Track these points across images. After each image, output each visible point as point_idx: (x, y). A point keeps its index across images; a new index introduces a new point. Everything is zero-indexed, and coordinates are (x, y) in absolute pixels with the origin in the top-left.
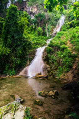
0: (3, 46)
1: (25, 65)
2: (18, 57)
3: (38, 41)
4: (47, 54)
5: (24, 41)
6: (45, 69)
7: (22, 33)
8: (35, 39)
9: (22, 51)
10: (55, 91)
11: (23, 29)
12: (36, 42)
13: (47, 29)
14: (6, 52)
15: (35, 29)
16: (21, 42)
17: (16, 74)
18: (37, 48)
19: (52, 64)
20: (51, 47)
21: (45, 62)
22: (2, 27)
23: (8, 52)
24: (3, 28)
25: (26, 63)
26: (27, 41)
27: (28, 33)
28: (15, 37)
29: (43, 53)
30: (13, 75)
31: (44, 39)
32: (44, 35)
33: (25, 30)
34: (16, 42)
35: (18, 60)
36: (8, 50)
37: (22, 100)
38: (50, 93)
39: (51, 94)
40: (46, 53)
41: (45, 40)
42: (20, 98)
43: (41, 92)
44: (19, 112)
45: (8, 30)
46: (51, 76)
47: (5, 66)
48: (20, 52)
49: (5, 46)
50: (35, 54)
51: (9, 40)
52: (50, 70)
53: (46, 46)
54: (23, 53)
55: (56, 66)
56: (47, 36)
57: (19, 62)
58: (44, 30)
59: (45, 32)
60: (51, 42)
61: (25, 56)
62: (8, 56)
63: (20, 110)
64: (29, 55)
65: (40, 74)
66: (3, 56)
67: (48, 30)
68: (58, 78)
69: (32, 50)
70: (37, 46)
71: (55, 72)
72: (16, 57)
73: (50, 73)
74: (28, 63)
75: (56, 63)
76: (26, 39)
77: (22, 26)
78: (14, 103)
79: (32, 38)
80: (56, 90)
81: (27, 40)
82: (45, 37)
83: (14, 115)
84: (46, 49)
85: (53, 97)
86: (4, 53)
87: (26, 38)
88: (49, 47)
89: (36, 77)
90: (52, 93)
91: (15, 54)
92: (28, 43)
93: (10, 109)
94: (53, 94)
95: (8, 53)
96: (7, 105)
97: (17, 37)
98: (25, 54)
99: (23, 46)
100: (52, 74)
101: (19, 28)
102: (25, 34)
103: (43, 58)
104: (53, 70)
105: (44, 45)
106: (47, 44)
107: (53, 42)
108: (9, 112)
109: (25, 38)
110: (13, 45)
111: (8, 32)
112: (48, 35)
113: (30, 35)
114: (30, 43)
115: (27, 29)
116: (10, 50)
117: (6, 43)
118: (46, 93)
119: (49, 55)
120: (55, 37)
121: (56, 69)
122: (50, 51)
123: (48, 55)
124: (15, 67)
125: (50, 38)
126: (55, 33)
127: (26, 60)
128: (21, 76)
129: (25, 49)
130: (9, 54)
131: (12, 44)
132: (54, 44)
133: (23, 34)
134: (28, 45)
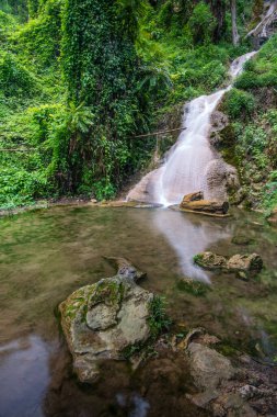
0: (69, 100)
1: (146, 167)
2: (121, 138)
3: (192, 71)
4: (230, 120)
5: (141, 75)
6: (217, 179)
7: (133, 38)
8: (183, 61)
9: (135, 114)
10: (252, 256)
11: (135, 23)
12: (184, 72)
13: (234, 10)
14: (80, 120)
15: (183, 17)
16: (129, 80)
17: (118, 197)
18: (191, 97)
19: (245, 162)
20: (245, 89)
21: (220, 155)
22: (59, 24)
23: (88, 122)
24: (63, 28)
25: (149, 157)
26: (150, 73)
27: (155, 36)
28: (107, 59)
29: (213, 116)
30: (108, 198)
31: (218, 58)
32: (219, 39)
33: (143, 27)
34: (112, 81)
35: (120, 147)
36: (87, 113)
37: (139, 274)
38: (232, 260)
39: (234, 266)
40: (226, 118)
41: (224, 63)
42: (132, 269)
43: (201, 257)
44: (133, 306)
45: (80, 33)
46: (241, 206)
47: (81, 168)
48: (128, 118)
49: (77, 99)
50: (179, 125)
51: (86, 77)
52: (237, 182)
53: (225, 87)
54: (139, 123)
55: (260, 168)
56: (231, 42)
57: (126, 155)
58: (219, 16)
59: (225, 25)
60: (249, 67)
61: (145, 132)
62: (89, 134)
63: (134, 299)
64: (161, 126)
65: (200, 197)
66: (74, 137)
67: (240, 11)
68: (267, 212)
69: (169, 109)
70: (191, 89)
71: (256, 191)
72: (114, 136)
73: (238, 196)
74: (156, 159)
75: (262, 158)
76: (148, 64)
77: (129, 9)
78: (116, 280)
79: (171, 56)
80: (255, 255)
81: (149, 68)
82: (222, 50)
83: (118, 311)
84: (223, 100)
85: (242, 274)
86: (75, 124)
87: (145, 59)
88: (239, 92)
89: (183, 206)
90: (241, 262)
91: (112, 125)
92: (153, 82)
93: (107, 295)
94: (245, 265)
95: (87, 126)
96: (96, 285)
97: (114, 60)
98: (145, 126)
99: (136, 94)
100: (244, 197)
101: (119, 20)
102: (143, 45)
103: (212, 137)
104: (249, 184)
105: (217, 85)
106: (229, 78)
107: (259, 66)
108: (104, 302)
109: (142, 63)
110: (103, 95)
111: (81, 44)
112: (236, 38)
113: (160, 47)
114: (162, 80)
115: (149, 19)
116: (93, 112)
117: (78, 86)
118: (218, 260)
119: (237, 125)
120: (269, 42)
121: (263, 179)
122: (243, 106)
123: (234, 125)
124: (114, 171)
125: (244, 52)
126: (269, 22)
127: (150, 149)
128: (134, 201)
129: (143, 106)
130: (91, 129)
131: (99, 91)
132: (260, 77)
133: (136, 46)
134: (155, 90)
